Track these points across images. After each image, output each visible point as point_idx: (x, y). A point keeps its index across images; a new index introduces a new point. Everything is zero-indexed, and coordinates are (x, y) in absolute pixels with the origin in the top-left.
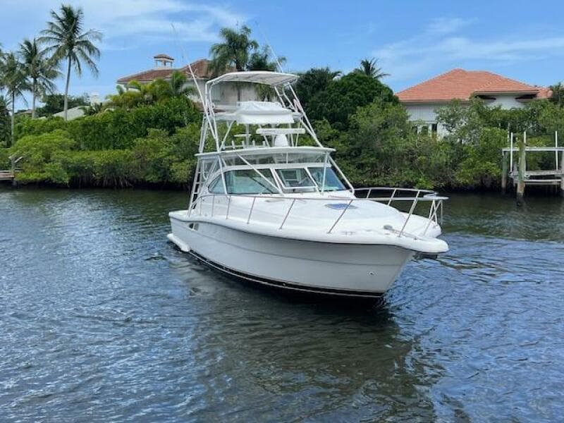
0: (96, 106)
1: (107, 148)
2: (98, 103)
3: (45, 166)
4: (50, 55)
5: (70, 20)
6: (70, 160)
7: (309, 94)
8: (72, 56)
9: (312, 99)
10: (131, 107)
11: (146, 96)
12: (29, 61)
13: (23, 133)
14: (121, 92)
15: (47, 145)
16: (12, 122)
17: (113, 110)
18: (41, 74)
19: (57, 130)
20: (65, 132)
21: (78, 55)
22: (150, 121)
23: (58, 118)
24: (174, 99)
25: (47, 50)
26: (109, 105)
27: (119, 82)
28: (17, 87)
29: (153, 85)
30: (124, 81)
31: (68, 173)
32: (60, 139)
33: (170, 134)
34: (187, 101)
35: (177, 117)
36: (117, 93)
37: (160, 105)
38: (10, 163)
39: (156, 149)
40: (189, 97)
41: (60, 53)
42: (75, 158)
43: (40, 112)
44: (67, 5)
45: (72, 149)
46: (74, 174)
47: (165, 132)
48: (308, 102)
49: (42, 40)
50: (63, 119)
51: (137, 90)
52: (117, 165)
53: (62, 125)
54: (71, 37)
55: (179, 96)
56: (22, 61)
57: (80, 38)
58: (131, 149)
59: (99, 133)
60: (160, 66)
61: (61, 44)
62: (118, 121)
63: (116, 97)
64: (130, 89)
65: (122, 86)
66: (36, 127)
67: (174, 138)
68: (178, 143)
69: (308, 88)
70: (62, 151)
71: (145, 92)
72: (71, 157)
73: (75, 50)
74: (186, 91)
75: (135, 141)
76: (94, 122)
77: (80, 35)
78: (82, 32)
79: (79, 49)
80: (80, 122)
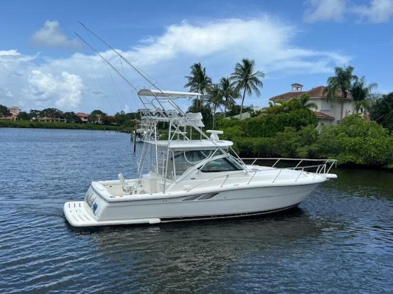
0: (257, 112)
1: (261, 136)
2: (258, 110)
4: (235, 86)
5: (247, 66)
6: (241, 142)
8: (247, 86)
10: (276, 114)
11: (285, 108)
12: (225, 89)
13: (218, 127)
14: (271, 106)
15: (229, 134)
16: (214, 120)
17: (265, 115)
18: (230, 95)
19: (235, 126)
20: (240, 127)
21: (250, 85)
22: (286, 122)
23: (236, 119)
24: (301, 110)
25: (234, 83)
26: (264, 112)
27: (270, 99)
28: (217, 102)
29: (290, 102)
30: (273, 99)
31: (240, 149)
32: (237, 131)
33: (297, 130)
34: (309, 111)
35: (303, 120)
36: (268, 106)
37: (293, 113)
39: (289, 138)
40: (310, 109)
41: (240, 86)
42: (244, 141)
43: (228, 114)
44: (245, 59)
45: (242, 136)
46: (242, 150)
47: (294, 129)
48: (388, 113)
49: (232, 78)
50: (239, 119)
51: (280, 104)
52: (266, 146)
53: (238, 123)
54: (247, 76)
55: (304, 108)
56: (221, 89)
57: (251, 76)
58: (274, 137)
59: (257, 128)
60: (295, 90)
61: (241, 80)
62: (269, 121)
63: (268, 108)
64: (276, 104)
65: (272, 102)
67: (300, 132)
68: (301, 135)
70: (237, 137)
71: (285, 106)
72: (242, 140)
73: (248, 82)
74: (309, 105)
75: (276, 133)
76: (255, 122)
77: (252, 74)
78: (253, 73)
79: (251, 82)
80: (247, 122)
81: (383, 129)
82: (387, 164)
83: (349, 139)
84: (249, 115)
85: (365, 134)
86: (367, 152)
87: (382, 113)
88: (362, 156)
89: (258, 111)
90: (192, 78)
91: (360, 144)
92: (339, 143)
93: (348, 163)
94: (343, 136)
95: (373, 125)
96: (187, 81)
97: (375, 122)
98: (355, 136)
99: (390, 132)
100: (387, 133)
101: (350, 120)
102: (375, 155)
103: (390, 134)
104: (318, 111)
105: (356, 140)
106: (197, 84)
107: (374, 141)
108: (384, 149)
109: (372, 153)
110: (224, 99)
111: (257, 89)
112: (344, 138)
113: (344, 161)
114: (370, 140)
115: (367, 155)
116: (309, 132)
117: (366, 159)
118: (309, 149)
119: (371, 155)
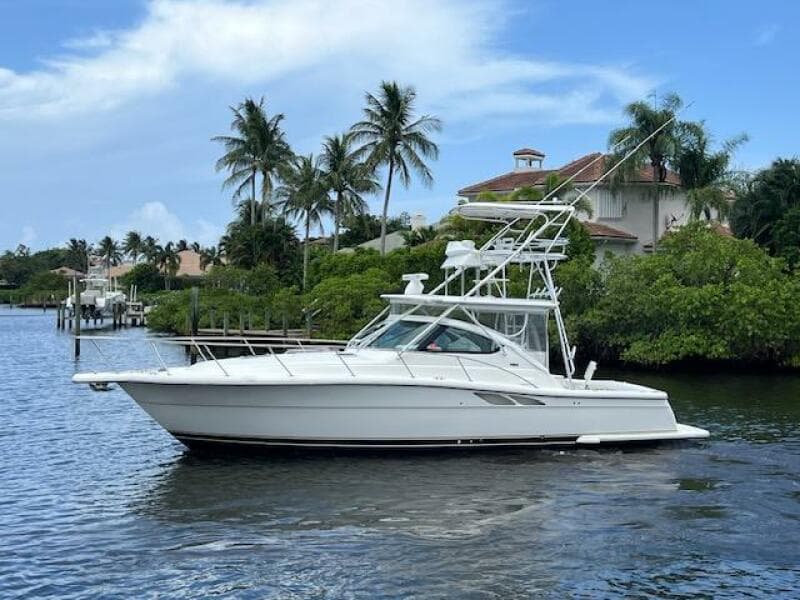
0: (423, 230)
2: (427, 224)
3: (356, 324)
4: (364, 158)
5: (394, 103)
7: (784, 204)
8: (396, 159)
9: (790, 212)
10: (480, 232)
12: (334, 167)
13: (321, 274)
16: (305, 258)
17: (452, 237)
18: (348, 186)
19: (370, 269)
20: (382, 272)
21: (404, 156)
23: (371, 251)
25: (360, 151)
26: (448, 230)
27: (461, 193)
28: (314, 206)
29: (516, 196)
30: (469, 192)
32: (376, 283)
38: (304, 318)
41: (376, 158)
43: (346, 241)
44: (390, 82)
48: (781, 217)
49: (353, 136)
50: (378, 252)
53: (378, 261)
54: (397, 128)
56: (324, 168)
57: (406, 129)
60: (523, 167)
66: (340, 265)
69: (782, 193)
73: (399, 148)
76: (424, 256)
77: (408, 125)
78: (410, 121)
79: (406, 147)
80: (403, 257)
81: (773, 261)
82: (790, 356)
83: (684, 289)
84: (402, 240)
85: (726, 277)
86: (736, 324)
87: (764, 219)
88: (722, 335)
89: (427, 228)
90: (235, 141)
91: (713, 304)
92: (659, 303)
93: (687, 357)
94: (667, 284)
95: (745, 251)
96: (222, 150)
97: (750, 242)
98: (701, 282)
99: (792, 268)
100: (784, 271)
101: (681, 242)
102: (756, 331)
103: (790, 274)
104: (593, 221)
105: (703, 292)
106: (252, 156)
107: (753, 292)
108: (780, 312)
109: (750, 327)
110: (333, 196)
111: (423, 166)
112: (674, 289)
113: (677, 354)
114: (740, 290)
115: (737, 334)
116: (575, 277)
117: (732, 344)
118: (579, 322)
119: (747, 331)
